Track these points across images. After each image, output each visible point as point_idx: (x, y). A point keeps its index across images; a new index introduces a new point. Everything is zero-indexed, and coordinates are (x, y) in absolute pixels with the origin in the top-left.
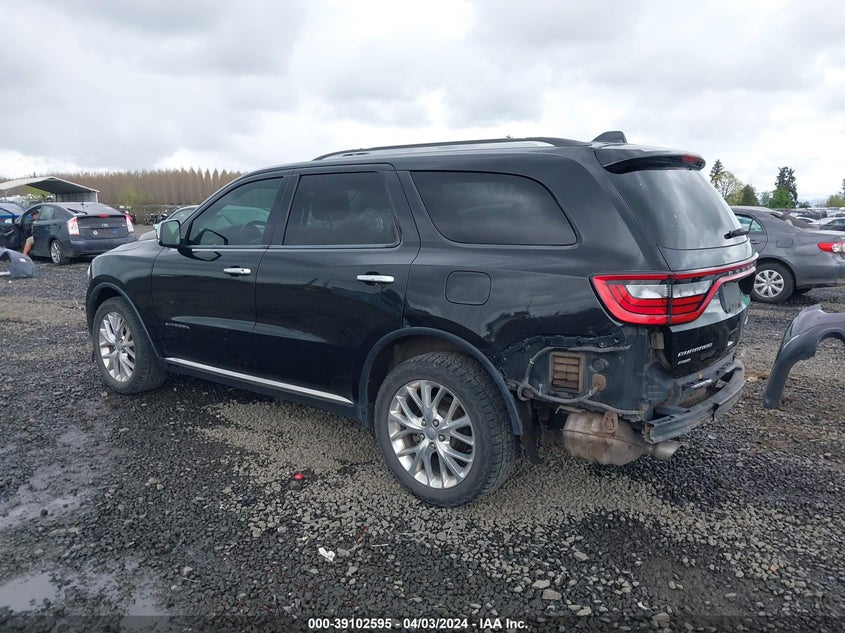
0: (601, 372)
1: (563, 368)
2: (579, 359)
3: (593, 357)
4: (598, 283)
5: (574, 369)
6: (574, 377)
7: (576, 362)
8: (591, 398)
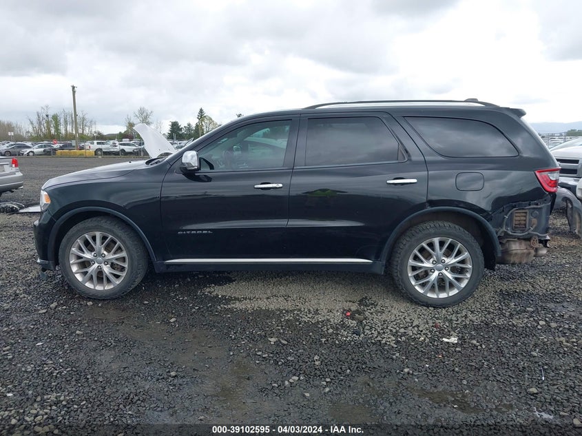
0: (535, 218)
1: (518, 218)
2: (526, 213)
3: (532, 210)
4: (537, 174)
5: (523, 218)
6: (523, 222)
7: (525, 215)
8: (532, 231)
